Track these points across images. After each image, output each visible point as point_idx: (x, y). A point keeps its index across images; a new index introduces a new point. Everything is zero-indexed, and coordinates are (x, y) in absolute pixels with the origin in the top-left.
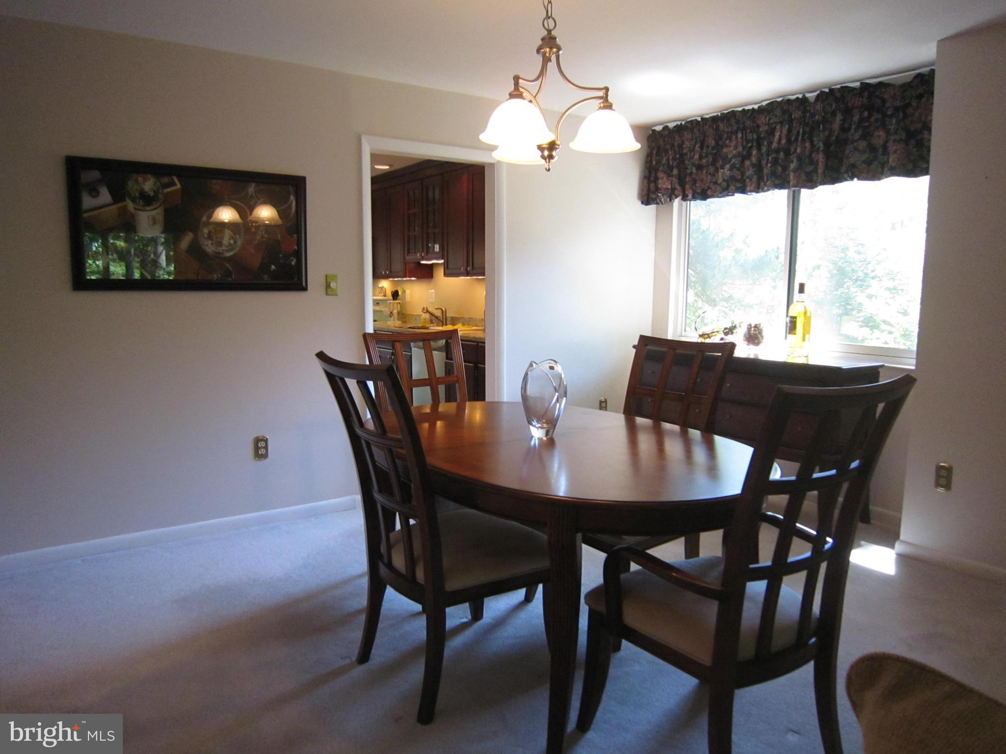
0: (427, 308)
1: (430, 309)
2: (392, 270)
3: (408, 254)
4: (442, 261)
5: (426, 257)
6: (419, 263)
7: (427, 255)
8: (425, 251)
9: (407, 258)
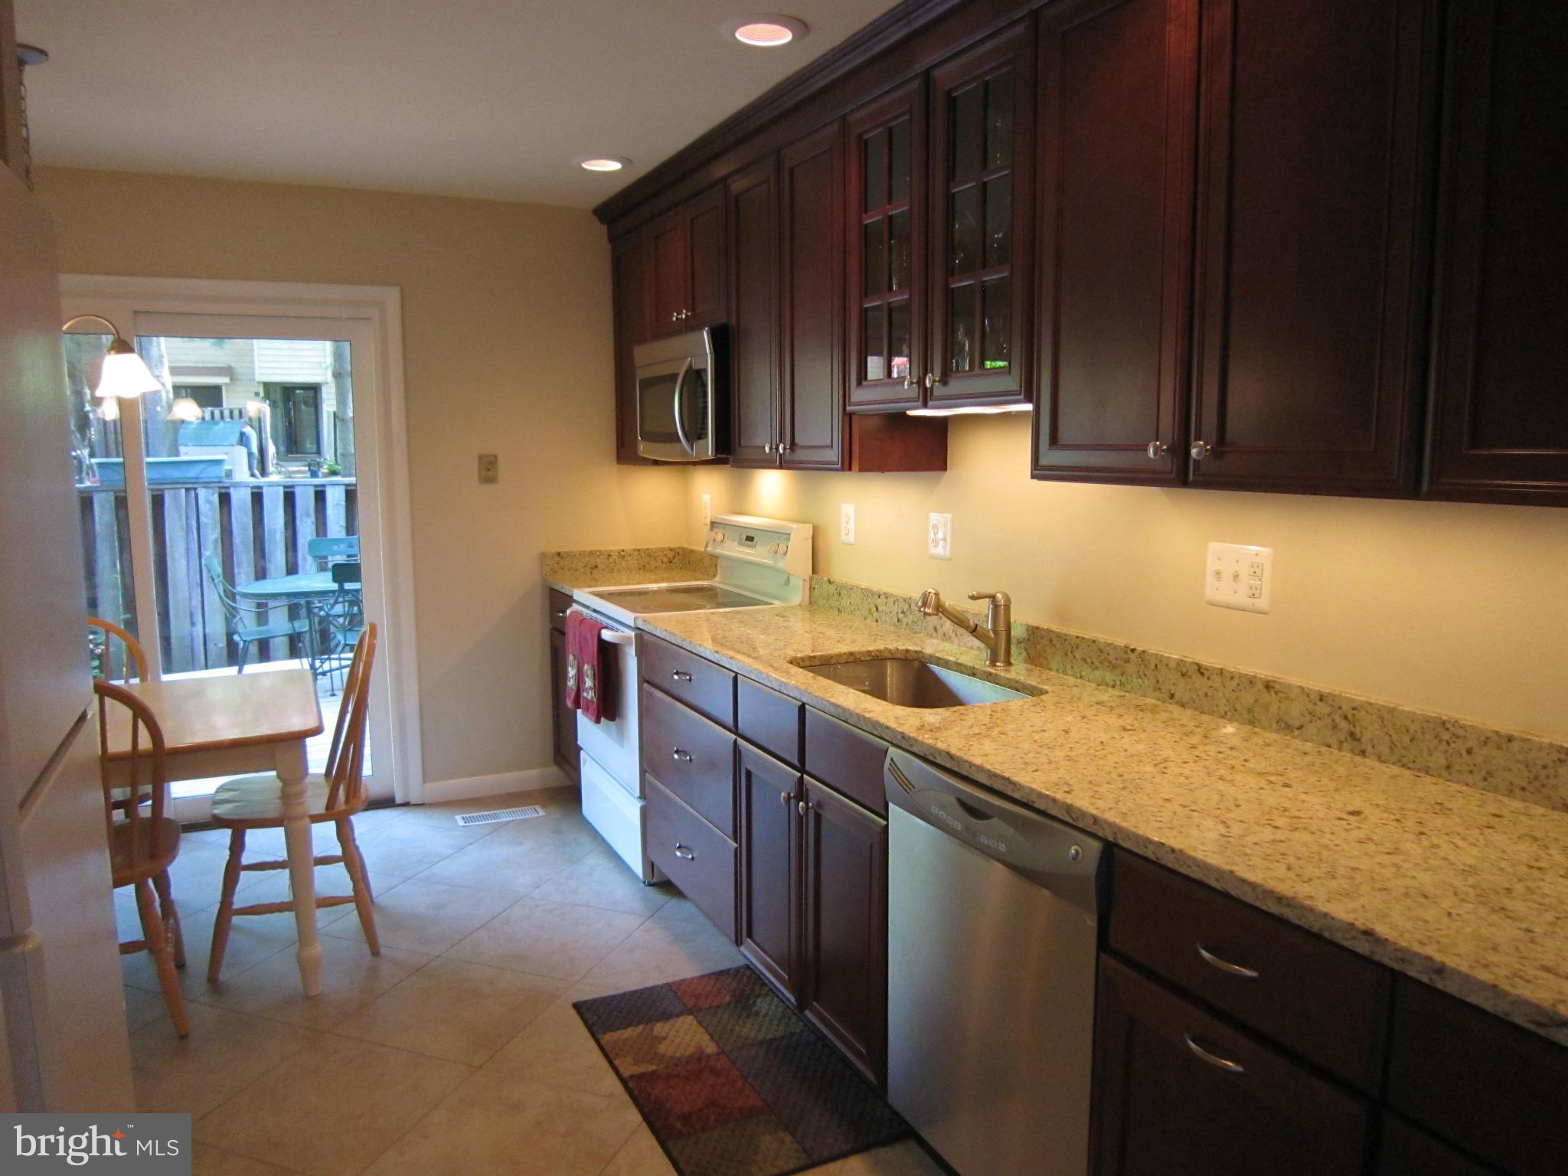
0: (937, 594)
1: (948, 601)
2: (797, 440)
3: (859, 383)
4: (1028, 407)
5: (939, 390)
6: (905, 413)
7: (944, 381)
8: (938, 369)
9: (858, 395)
